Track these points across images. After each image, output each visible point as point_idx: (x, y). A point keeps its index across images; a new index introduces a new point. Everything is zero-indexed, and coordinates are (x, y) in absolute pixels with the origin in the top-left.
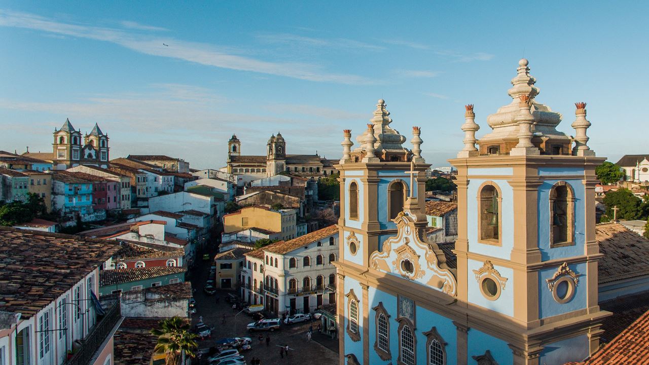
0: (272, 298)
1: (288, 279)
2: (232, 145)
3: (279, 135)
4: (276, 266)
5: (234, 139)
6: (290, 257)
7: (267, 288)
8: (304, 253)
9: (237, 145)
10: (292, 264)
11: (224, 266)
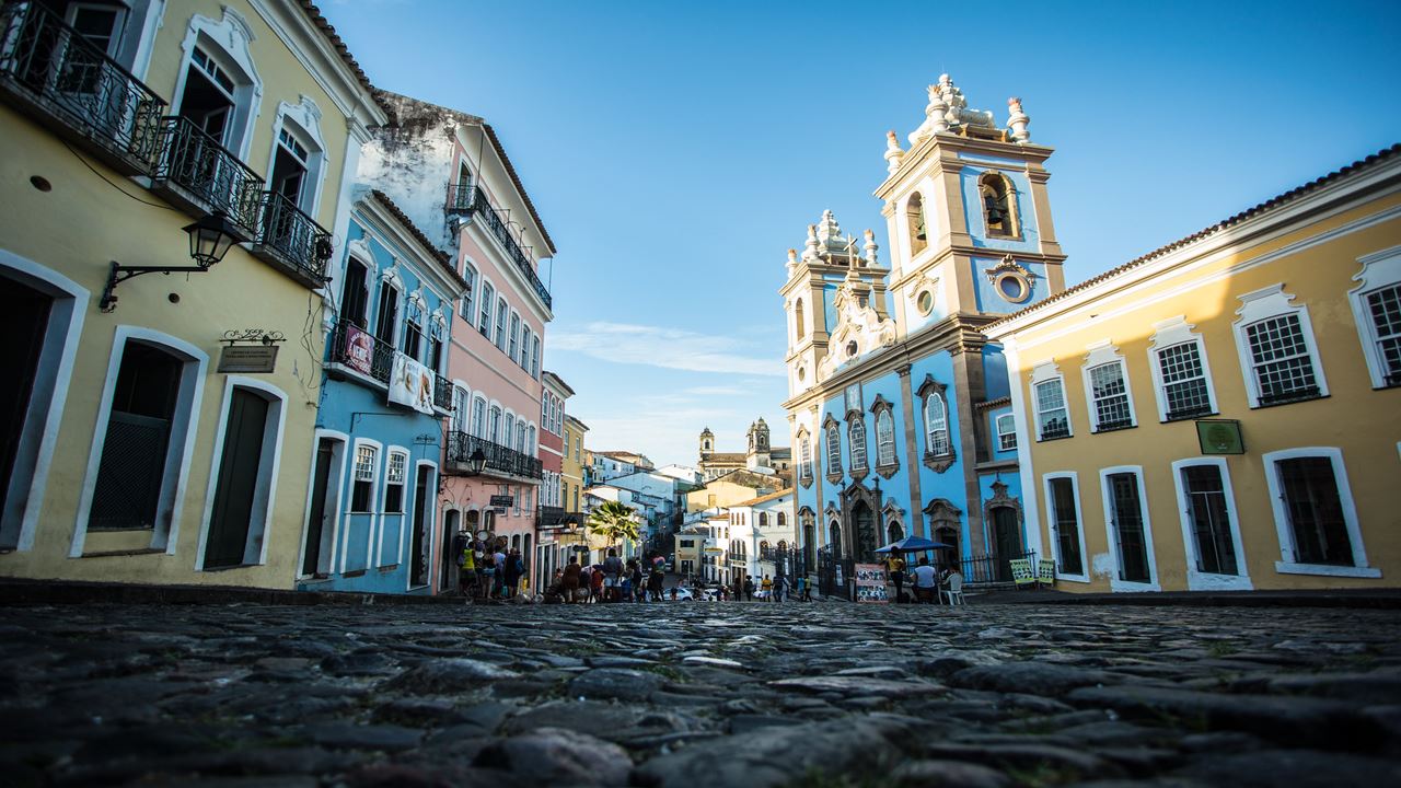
0: (739, 569)
1: (759, 540)
2: (705, 441)
3: (761, 420)
4: (743, 523)
5: (707, 433)
6: (761, 511)
7: (732, 556)
8: (778, 508)
9: (710, 440)
10: (763, 520)
11: (685, 544)
